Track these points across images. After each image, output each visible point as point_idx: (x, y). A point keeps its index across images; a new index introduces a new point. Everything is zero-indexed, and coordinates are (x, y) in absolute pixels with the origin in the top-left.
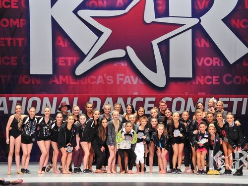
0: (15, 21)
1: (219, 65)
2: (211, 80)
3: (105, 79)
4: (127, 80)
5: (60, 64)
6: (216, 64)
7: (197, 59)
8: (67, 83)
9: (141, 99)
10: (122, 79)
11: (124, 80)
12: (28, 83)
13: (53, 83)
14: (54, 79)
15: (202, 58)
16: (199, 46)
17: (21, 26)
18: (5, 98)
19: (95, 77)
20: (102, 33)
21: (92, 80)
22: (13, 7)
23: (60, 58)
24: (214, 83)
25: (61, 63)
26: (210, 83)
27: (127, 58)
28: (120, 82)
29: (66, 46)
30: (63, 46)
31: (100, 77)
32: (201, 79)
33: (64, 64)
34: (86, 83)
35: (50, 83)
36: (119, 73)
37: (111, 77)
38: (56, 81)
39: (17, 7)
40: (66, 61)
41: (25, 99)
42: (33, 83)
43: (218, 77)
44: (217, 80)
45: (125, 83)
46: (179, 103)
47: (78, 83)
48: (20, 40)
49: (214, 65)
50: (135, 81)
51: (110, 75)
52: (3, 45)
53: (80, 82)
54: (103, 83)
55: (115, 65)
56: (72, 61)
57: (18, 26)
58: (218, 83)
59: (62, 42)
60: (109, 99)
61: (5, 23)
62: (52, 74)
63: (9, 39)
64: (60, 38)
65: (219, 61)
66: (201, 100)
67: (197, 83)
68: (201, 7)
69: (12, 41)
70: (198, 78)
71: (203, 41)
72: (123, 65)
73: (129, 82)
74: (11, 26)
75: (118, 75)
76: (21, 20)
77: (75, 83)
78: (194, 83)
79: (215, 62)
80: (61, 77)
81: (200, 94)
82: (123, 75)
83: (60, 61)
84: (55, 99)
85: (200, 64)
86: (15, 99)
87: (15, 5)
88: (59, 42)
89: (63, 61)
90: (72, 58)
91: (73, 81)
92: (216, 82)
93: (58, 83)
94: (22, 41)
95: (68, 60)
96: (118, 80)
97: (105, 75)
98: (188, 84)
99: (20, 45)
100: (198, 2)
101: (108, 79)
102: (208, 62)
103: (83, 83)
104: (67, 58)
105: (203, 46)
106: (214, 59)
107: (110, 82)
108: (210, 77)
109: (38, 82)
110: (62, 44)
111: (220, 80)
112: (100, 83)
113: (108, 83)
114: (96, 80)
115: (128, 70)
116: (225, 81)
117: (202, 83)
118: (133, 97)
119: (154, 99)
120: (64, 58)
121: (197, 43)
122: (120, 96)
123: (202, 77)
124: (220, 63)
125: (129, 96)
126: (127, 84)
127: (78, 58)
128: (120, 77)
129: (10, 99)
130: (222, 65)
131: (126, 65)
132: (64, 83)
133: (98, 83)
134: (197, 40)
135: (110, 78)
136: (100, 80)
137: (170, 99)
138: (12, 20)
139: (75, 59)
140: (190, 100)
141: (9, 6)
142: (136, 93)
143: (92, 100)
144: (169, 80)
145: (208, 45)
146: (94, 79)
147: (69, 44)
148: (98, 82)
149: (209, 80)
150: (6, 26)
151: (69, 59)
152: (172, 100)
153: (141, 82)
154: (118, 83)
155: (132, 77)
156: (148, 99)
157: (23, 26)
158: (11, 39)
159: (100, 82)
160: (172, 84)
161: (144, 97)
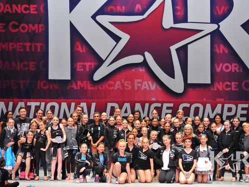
0: (33, 26)
1: (238, 71)
2: (230, 86)
3: (123, 85)
4: (145, 86)
5: (78, 70)
6: (235, 70)
7: (216, 66)
8: (85, 88)
9: (159, 105)
10: (140, 85)
11: (142, 85)
12: (46, 88)
13: (71, 88)
14: (72, 84)
15: (221, 65)
16: (218, 52)
17: (40, 32)
18: (23, 103)
19: (112, 83)
20: (120, 39)
21: (110, 85)
22: (32, 12)
23: (78, 64)
24: (233, 89)
25: (79, 68)
26: (229, 89)
27: (145, 64)
28: (138, 87)
29: (84, 51)
30: (81, 51)
31: (118, 82)
32: (219, 85)
33: (82, 70)
34: (104, 88)
35: (68, 88)
36: (136, 79)
37: (130, 83)
38: (74, 86)
39: (36, 12)
40: (84, 67)
41: (43, 104)
42: (51, 88)
43: (237, 83)
44: (236, 86)
45: (142, 89)
46: (197, 109)
47: (96, 88)
48: (39, 45)
49: (233, 71)
50: (153, 86)
51: (128, 81)
52: (22, 50)
53: (98, 88)
54: (121, 89)
55: (133, 70)
56: (90, 66)
57: (37, 32)
58: (237, 89)
59: (80, 47)
60: (127, 105)
61: (24, 28)
62: (70, 79)
63: (28, 44)
64: (78, 43)
65: (238, 67)
66: (219, 106)
67: (216, 89)
68: (220, 12)
69: (30, 46)
70: (216, 85)
71: (222, 47)
72: (141, 70)
73: (147, 87)
74: (30, 31)
75: (136, 81)
76: (40, 25)
77: (93, 88)
78: (212, 89)
79: (234, 67)
80: (79, 83)
81: (218, 100)
82: (141, 81)
83: (78, 67)
84: (73, 104)
85: (218, 70)
86: (33, 105)
87: (34, 11)
88: (78, 47)
89: (81, 67)
90: (90, 64)
91: (91, 87)
92: (235, 88)
93: (76, 88)
94: (41, 46)
95: (86, 65)
96: (136, 85)
97: (123, 80)
98: (207, 89)
99: (39, 50)
100: (217, 7)
101: (126, 84)
102: (227, 68)
103: (101, 88)
104: (85, 64)
105: (221, 52)
106: (233, 64)
107: (128, 87)
108: (229, 84)
109: (56, 87)
110: (81, 49)
111: (239, 86)
112: (118, 89)
113: (125, 88)
114: (114, 85)
115: (146, 76)
116: (244, 88)
117: (221, 89)
118: (151, 103)
119: (171, 105)
120: (82, 64)
121: (215, 49)
122: (138, 102)
123: (221, 83)
124: (239, 69)
125: (147, 102)
126: (145, 89)
127: (96, 64)
128: (138, 83)
129: (29, 104)
130: (241, 71)
131: (144, 70)
132: (82, 88)
133: (115, 89)
134: (216, 46)
135: (128, 84)
136: (118, 85)
137: (188, 105)
138: (31, 25)
139: (93, 64)
140: (208, 106)
141: (28, 11)
142: (154, 99)
143: (109, 105)
144: (187, 86)
145: (226, 52)
146: (111, 85)
147: (87, 49)
148: (116, 87)
149: (227, 86)
150: (26, 31)
151: (88, 64)
152: (190, 106)
153: (159, 88)
154: (136, 89)
155: (150, 83)
156: (165, 105)
157: (42, 31)
158: (30, 44)
159: (118, 87)
160: (190, 90)
161: (162, 103)
